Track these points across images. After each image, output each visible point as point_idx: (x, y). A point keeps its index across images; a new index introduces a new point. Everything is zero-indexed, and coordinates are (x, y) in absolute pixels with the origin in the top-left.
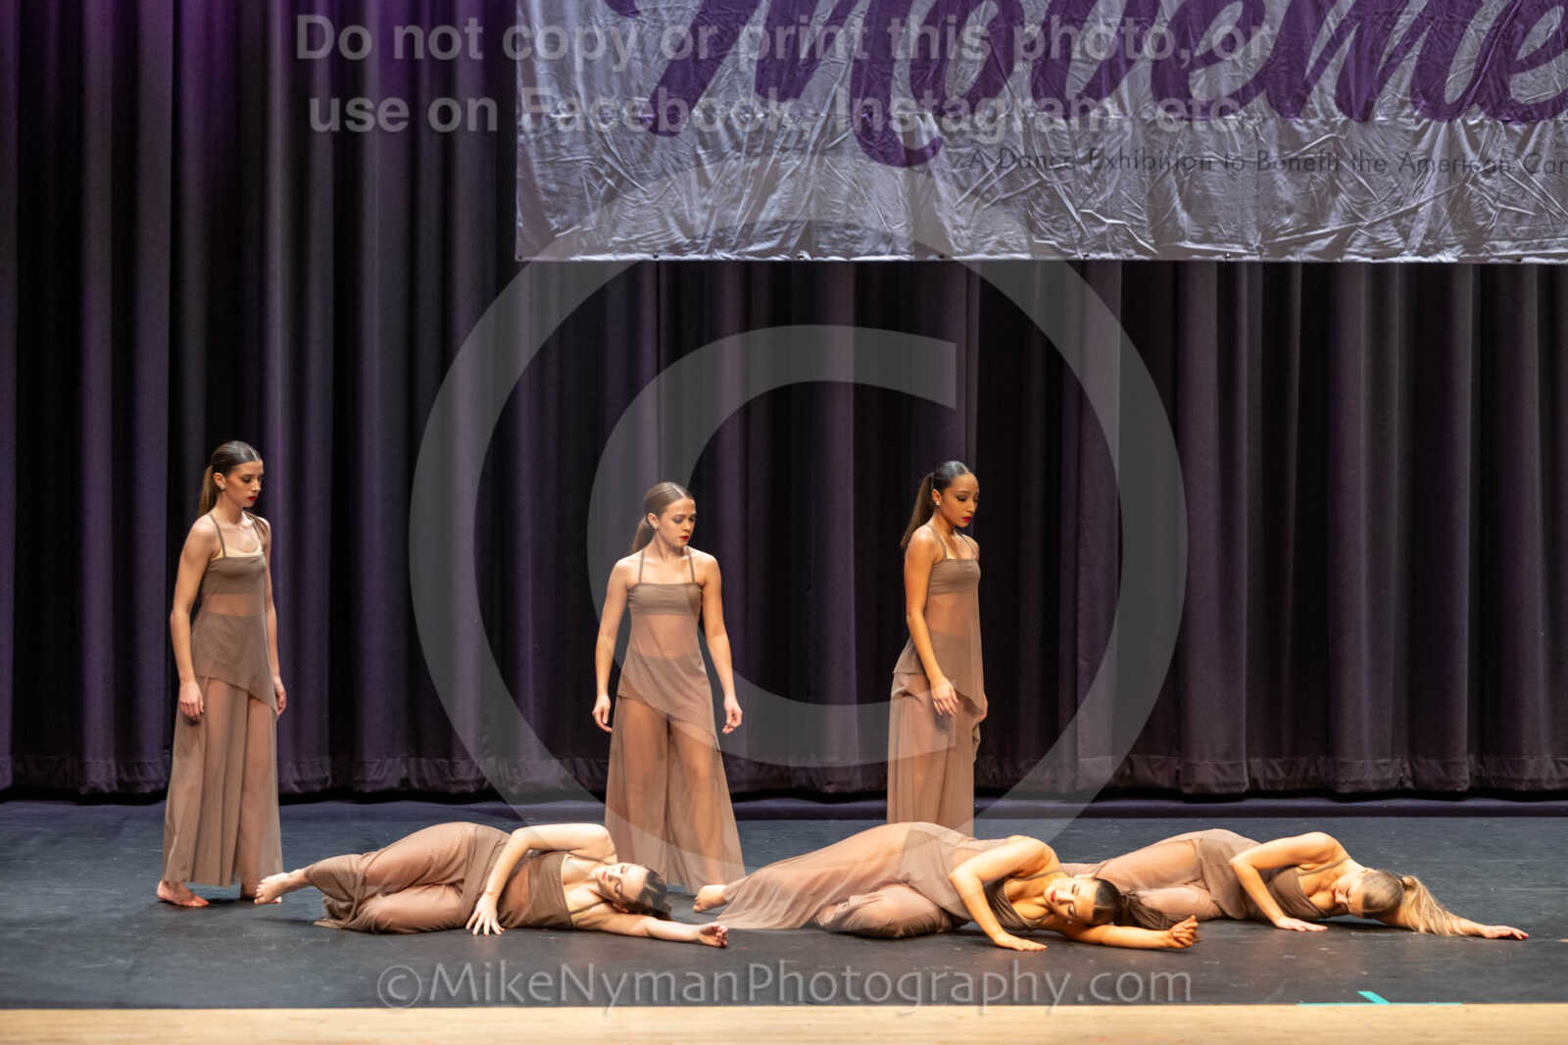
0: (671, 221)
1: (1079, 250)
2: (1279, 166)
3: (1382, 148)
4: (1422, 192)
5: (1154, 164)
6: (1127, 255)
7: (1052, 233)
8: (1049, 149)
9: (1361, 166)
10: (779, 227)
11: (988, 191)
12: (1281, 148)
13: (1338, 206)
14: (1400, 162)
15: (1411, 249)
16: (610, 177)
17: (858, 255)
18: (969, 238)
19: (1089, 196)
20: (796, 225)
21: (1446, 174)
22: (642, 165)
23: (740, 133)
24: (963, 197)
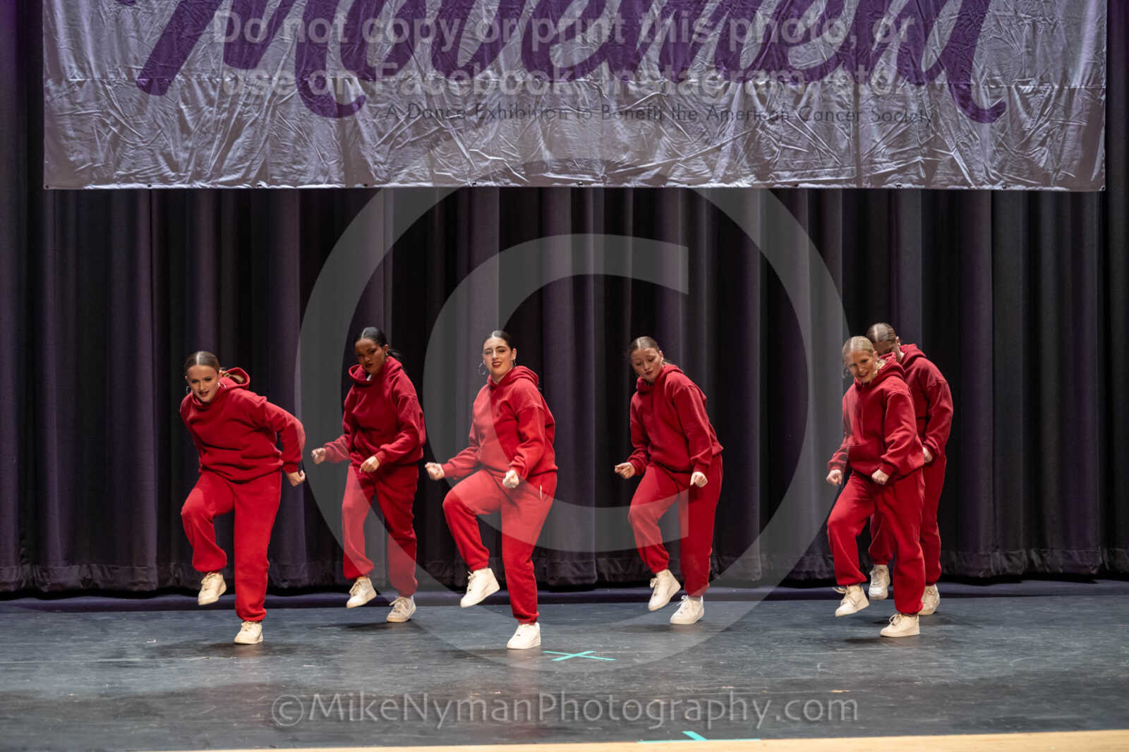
0: (160, 159)
1: (468, 179)
2: (618, 116)
3: (694, 102)
4: (724, 135)
5: (525, 114)
6: (505, 183)
7: (448, 167)
8: (445, 104)
9: (678, 115)
10: (243, 163)
11: (400, 136)
12: (619, 102)
13: (662, 146)
14: (707, 113)
15: (715, 178)
16: (114, 125)
17: (302, 184)
18: (386, 171)
19: (476, 139)
20: (256, 162)
21: (742, 122)
22: (139, 117)
23: (212, 93)
24: (382, 140)
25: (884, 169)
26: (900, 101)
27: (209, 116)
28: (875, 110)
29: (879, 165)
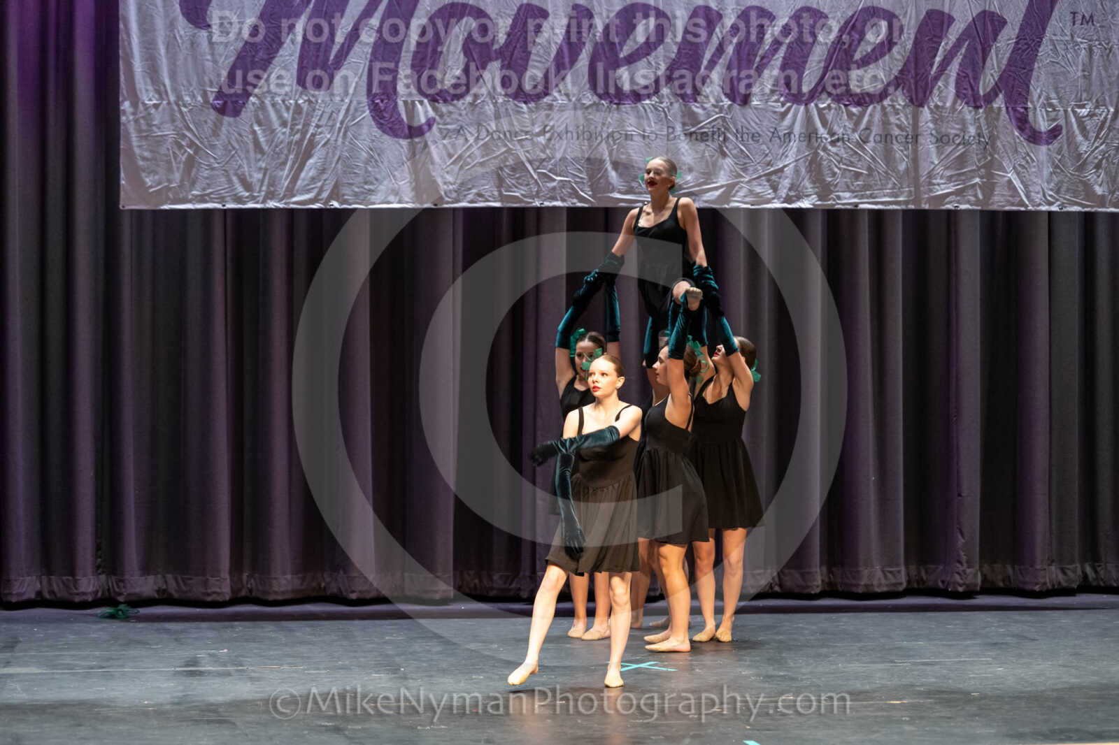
0: (235, 179)
1: (536, 199)
2: (683, 138)
3: (756, 123)
4: (787, 156)
5: (591, 136)
6: (572, 203)
7: (516, 187)
8: (513, 125)
9: (742, 137)
10: (315, 183)
11: (469, 156)
12: (684, 124)
13: (726, 167)
14: (770, 134)
15: (779, 199)
16: (190, 147)
17: (374, 203)
18: (456, 192)
19: (544, 160)
20: (327, 182)
21: (805, 143)
22: (213, 138)
23: (285, 115)
24: (451, 161)
25: (942, 190)
26: (957, 124)
27: (282, 137)
28: (934, 132)
29: (937, 187)
